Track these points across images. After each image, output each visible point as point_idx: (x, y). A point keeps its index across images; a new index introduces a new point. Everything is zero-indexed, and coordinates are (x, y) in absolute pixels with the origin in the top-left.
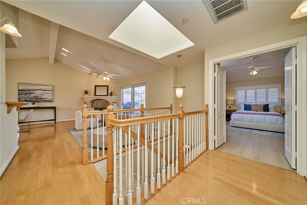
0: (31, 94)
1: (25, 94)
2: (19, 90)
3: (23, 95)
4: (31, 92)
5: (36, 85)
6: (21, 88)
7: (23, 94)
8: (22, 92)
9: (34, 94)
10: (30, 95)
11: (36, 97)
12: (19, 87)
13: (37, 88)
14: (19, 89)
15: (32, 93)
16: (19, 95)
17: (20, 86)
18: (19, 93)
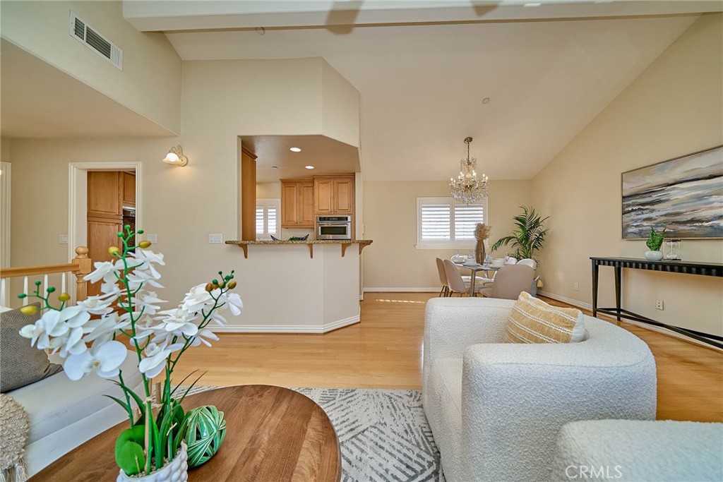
0: (655, 207)
1: (640, 209)
2: (623, 197)
3: (633, 213)
4: (654, 197)
5: (672, 164)
6: (630, 188)
7: (633, 210)
8: (630, 202)
9: (667, 204)
10: (652, 211)
11: (672, 218)
12: (626, 186)
13: (677, 174)
14: (624, 195)
15: (659, 202)
16: (624, 213)
17: (628, 182)
18: (623, 209)
